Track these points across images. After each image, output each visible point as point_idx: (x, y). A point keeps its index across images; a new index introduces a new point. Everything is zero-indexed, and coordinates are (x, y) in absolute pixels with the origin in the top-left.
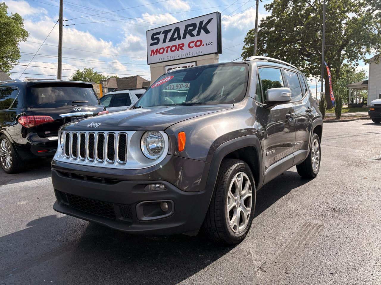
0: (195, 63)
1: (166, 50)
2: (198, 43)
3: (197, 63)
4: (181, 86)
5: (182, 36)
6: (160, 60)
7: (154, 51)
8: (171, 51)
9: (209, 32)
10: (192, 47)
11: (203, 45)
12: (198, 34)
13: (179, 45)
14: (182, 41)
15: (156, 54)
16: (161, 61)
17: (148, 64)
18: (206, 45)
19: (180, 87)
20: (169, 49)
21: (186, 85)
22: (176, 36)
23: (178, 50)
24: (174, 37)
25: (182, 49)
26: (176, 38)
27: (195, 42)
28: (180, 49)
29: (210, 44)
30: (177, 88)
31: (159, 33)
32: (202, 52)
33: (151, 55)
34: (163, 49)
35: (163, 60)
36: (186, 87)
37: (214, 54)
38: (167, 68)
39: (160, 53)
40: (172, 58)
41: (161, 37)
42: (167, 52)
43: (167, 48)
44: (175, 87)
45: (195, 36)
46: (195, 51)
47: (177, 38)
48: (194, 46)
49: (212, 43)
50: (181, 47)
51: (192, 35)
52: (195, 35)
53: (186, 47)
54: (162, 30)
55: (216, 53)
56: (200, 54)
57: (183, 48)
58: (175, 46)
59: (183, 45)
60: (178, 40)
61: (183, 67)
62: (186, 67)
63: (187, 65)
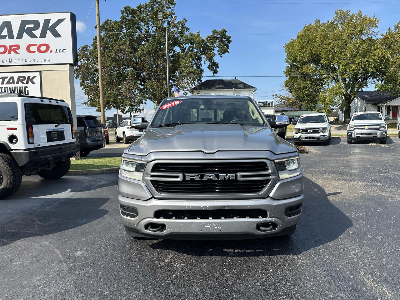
0: (39, 73)
2: (43, 48)
3: (43, 74)
5: (15, 34)
9: (60, 36)
10: (34, 52)
11: (51, 52)
12: (43, 35)
13: (11, 46)
14: (15, 41)
18: (56, 52)
22: (5, 32)
23: (9, 53)
24: (1, 34)
25: (17, 53)
26: (5, 36)
27: (37, 46)
28: (12, 51)
29: (61, 51)
32: (49, 60)
37: (68, 65)
45: (36, 37)
46: (38, 57)
47: (8, 37)
48: (37, 51)
49: (64, 51)
50: (15, 49)
51: (33, 36)
52: (39, 37)
53: (23, 50)
55: (70, 64)
56: (47, 63)
57: (17, 51)
58: (5, 47)
59: (18, 47)
60: (9, 39)
61: (19, 77)
62: (24, 78)
63: (26, 75)
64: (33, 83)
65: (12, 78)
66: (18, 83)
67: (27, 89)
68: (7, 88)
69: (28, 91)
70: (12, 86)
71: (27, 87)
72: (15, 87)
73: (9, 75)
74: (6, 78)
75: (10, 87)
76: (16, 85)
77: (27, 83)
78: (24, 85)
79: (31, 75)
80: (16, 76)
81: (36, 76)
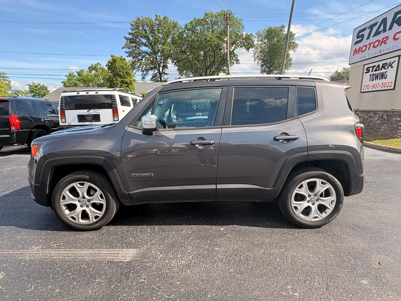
0: (398, 57)
1: (368, 46)
4: (377, 85)
5: (388, 27)
6: (360, 58)
7: (357, 50)
8: (374, 47)
10: (398, 39)
13: (383, 39)
14: (386, 34)
15: (358, 53)
16: (362, 59)
17: (349, 65)
19: (375, 87)
20: (372, 45)
21: (382, 85)
22: (382, 28)
23: (381, 45)
24: (379, 31)
25: (385, 43)
26: (381, 31)
28: (383, 43)
30: (372, 88)
31: (364, 30)
33: (354, 55)
34: (366, 46)
35: (364, 59)
36: (382, 86)
38: (366, 67)
39: (362, 52)
40: (373, 55)
41: (366, 33)
42: (369, 49)
43: (370, 44)
44: (370, 87)
50: (384, 41)
51: (400, 24)
53: (390, 40)
54: (368, 25)
57: (386, 42)
58: (379, 41)
59: (387, 38)
60: (383, 33)
61: (383, 64)
62: (386, 64)
63: (388, 61)
64: (392, 67)
65: (379, 66)
66: (381, 70)
67: (386, 73)
68: (374, 74)
69: (387, 75)
70: (378, 72)
71: (386, 72)
72: (379, 73)
73: (377, 64)
74: (375, 66)
75: (376, 74)
76: (380, 71)
77: (388, 68)
78: (386, 70)
79: (392, 60)
80: (381, 64)
81: (395, 61)
